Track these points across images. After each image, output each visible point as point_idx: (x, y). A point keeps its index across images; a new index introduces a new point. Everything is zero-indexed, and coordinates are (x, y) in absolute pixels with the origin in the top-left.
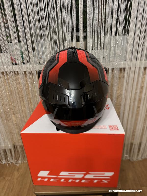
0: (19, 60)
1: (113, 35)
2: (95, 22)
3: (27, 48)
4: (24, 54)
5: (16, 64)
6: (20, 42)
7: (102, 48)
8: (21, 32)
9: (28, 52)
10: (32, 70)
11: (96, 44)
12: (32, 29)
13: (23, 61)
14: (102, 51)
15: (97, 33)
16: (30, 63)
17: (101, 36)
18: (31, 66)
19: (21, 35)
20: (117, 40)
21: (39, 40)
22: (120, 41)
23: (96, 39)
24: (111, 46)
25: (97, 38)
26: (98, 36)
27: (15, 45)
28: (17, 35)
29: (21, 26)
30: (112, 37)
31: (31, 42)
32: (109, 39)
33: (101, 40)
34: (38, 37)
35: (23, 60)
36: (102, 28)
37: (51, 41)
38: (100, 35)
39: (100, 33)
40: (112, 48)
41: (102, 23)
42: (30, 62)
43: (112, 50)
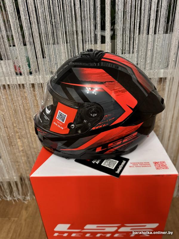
0: (25, 69)
1: (150, 33)
2: (127, 16)
3: (35, 53)
4: (31, 61)
5: (21, 74)
6: (25, 45)
7: (136, 51)
8: (26, 32)
9: (37, 58)
10: (41, 82)
11: (127, 46)
13: (30, 71)
14: (135, 55)
15: (129, 31)
16: (39, 73)
18: (40, 76)
19: (27, 36)
20: (157, 40)
21: (50, 42)
22: (160, 41)
23: (127, 39)
24: (148, 48)
25: (129, 38)
26: (130, 35)
27: (18, 49)
28: (21, 36)
29: (26, 23)
30: (150, 36)
31: (40, 44)
32: (145, 39)
33: (135, 41)
34: (50, 37)
35: (30, 68)
36: (136, 23)
37: (67, 43)
38: (133, 34)
39: (133, 30)
40: (149, 51)
41: (136, 17)
42: (39, 71)
43: (149, 54)
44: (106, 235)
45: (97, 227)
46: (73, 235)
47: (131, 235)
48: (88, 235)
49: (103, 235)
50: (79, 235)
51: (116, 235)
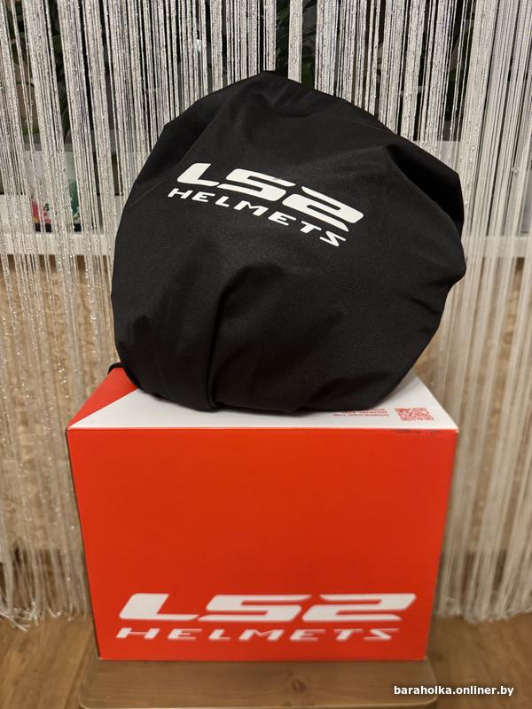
1: (405, 129)
3: (92, 165)
4: (80, 185)
5: (49, 229)
8: (74, 106)
10: (105, 254)
12: (115, 98)
19: (75, 118)
29: (76, 85)
31: (109, 142)
36: (366, 103)
44: (268, 635)
45: (245, 603)
46: (175, 634)
47: (338, 634)
48: (216, 635)
49: (259, 634)
50: (193, 635)
51: (298, 635)
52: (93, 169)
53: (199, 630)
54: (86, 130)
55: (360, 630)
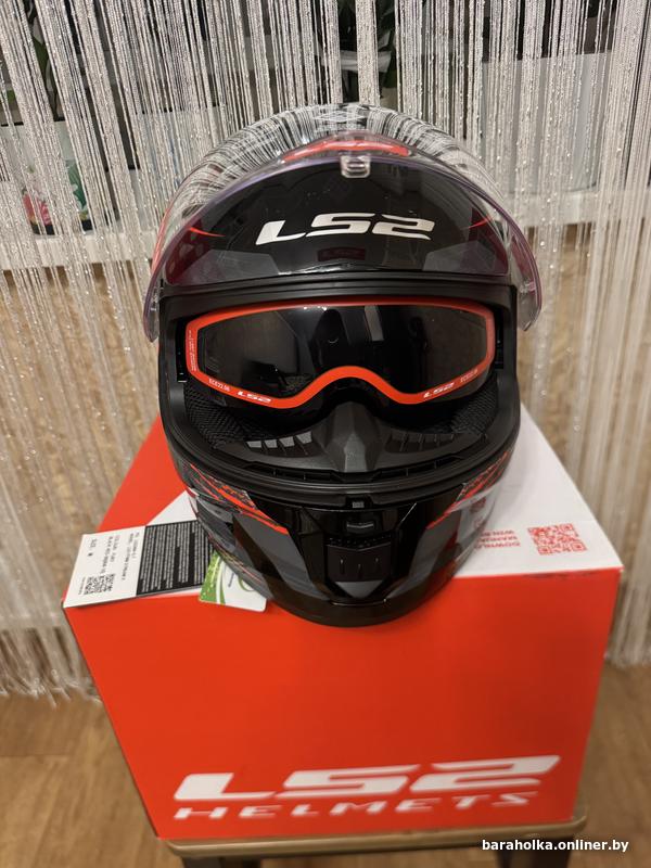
1: (528, 50)
5: (50, 230)
7: (475, 123)
9: (107, 170)
13: (85, 217)
14: (472, 138)
15: (447, 43)
17: (466, 63)
18: (123, 236)
19: (63, 79)
20: (552, 75)
22: (565, 81)
23: (442, 77)
24: (522, 109)
25: (447, 73)
27: (35, 131)
29: (56, 30)
32: (511, 75)
35: (84, 208)
36: (471, 14)
37: (214, 105)
39: (462, 41)
40: (527, 118)
43: (526, 131)
44: (368, 807)
45: (333, 778)
46: (247, 813)
47: (457, 803)
48: (300, 811)
49: (355, 807)
50: (270, 812)
51: (405, 806)
52: (97, 150)
53: (277, 807)
54: (80, 96)
55: (486, 796)
